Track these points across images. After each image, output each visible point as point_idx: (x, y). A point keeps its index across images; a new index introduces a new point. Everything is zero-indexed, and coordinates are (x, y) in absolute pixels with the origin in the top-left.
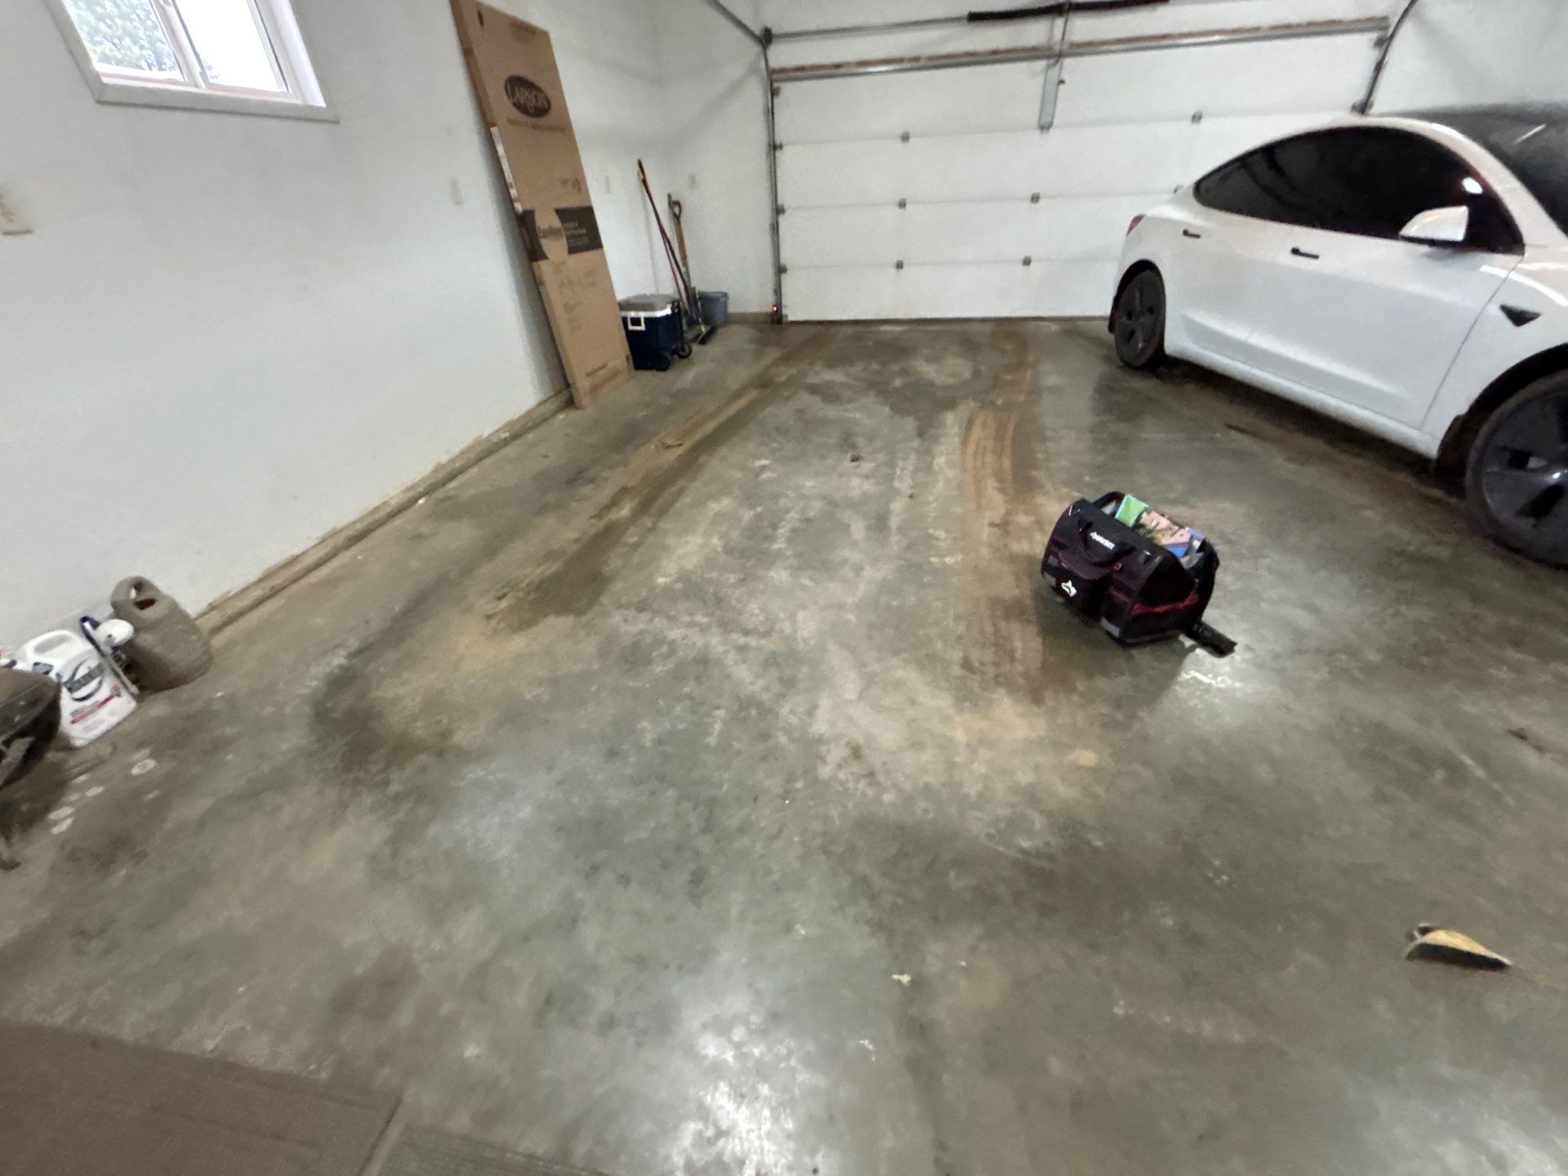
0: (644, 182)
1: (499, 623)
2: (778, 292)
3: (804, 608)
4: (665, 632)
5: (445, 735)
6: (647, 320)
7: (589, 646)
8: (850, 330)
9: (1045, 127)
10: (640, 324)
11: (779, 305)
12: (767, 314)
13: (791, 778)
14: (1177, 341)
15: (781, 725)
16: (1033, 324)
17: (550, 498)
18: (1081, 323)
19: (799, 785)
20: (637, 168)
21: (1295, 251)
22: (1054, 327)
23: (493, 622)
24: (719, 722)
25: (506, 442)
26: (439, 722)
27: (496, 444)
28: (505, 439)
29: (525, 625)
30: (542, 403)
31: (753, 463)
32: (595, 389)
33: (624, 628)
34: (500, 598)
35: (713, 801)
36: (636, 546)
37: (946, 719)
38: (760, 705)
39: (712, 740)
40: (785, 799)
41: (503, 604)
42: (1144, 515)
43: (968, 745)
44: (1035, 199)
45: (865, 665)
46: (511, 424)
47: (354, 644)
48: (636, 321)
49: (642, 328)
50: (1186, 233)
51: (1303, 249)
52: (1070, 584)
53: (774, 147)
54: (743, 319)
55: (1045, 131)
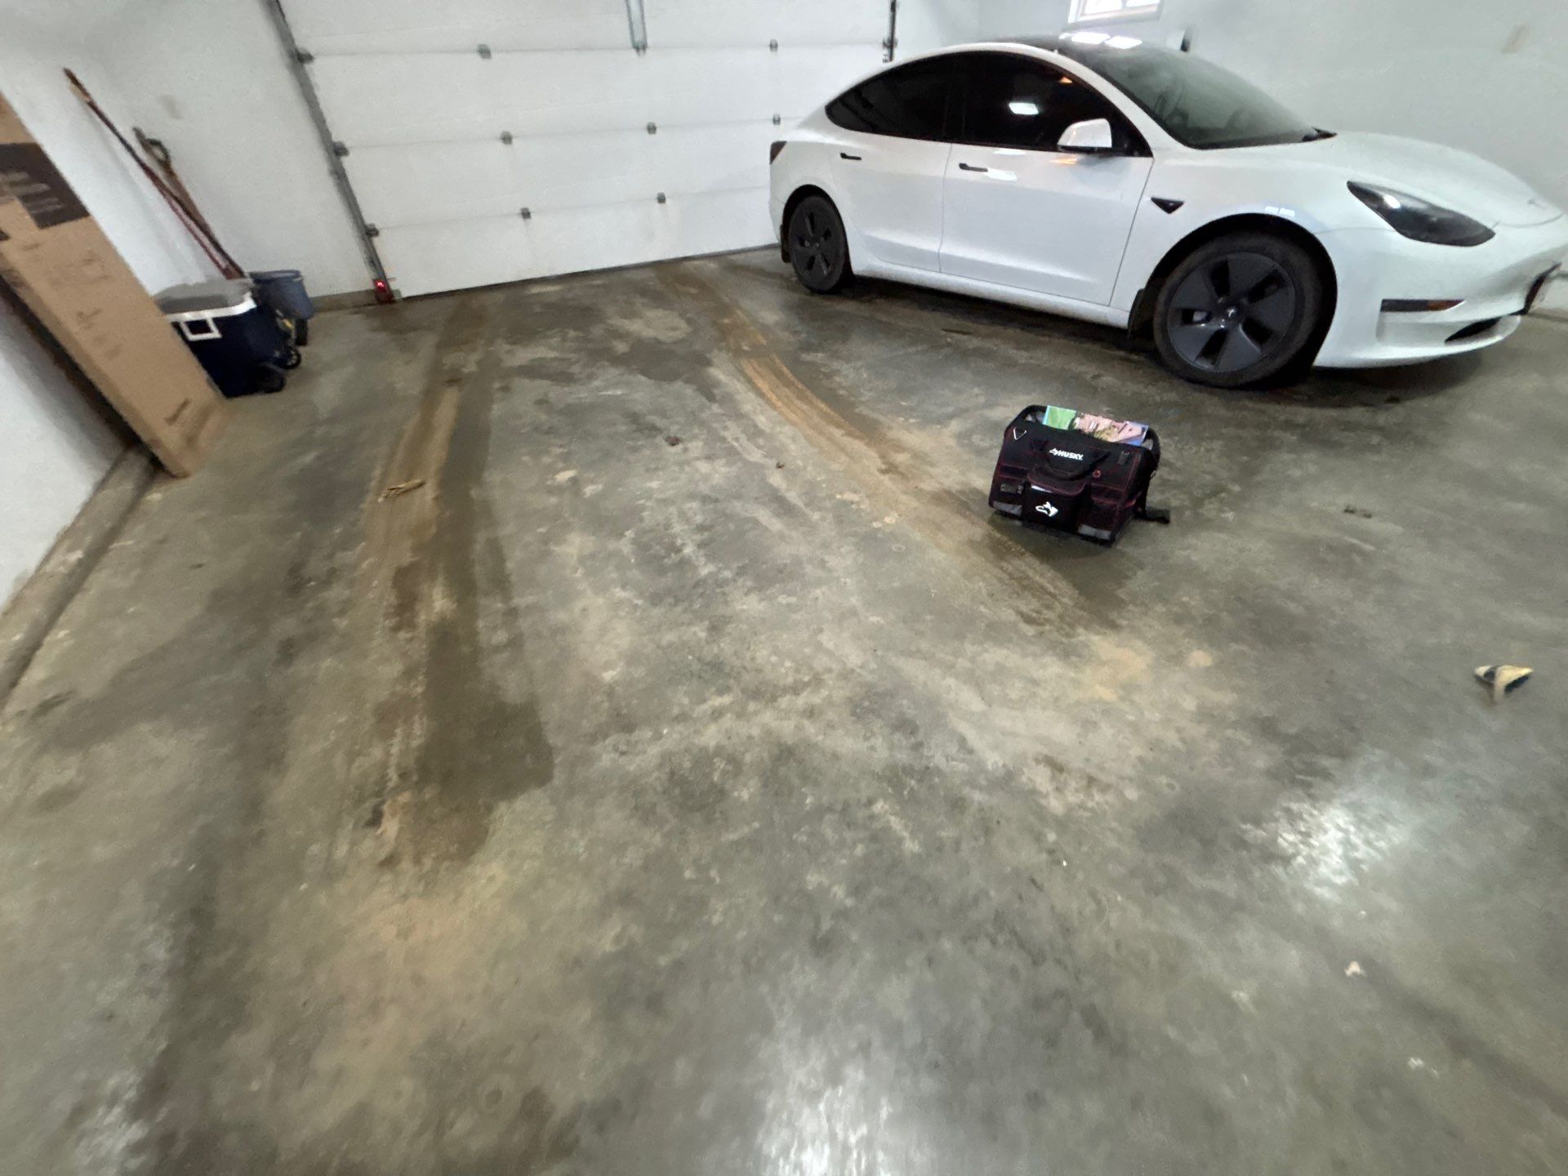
0: (92, 105)
1: (417, 861)
2: (374, 261)
3: (821, 631)
4: (696, 741)
5: (533, 1106)
6: (217, 320)
7: (612, 819)
8: (499, 297)
9: (640, 47)
10: (208, 330)
11: (381, 276)
12: (367, 292)
13: (1039, 838)
14: (863, 261)
15: (957, 781)
16: (686, 264)
17: (286, 626)
18: (733, 257)
19: (1052, 837)
20: (67, 83)
21: (963, 166)
22: (712, 265)
23: (406, 865)
24: (892, 818)
25: (85, 568)
26: (496, 1095)
27: (70, 575)
28: (80, 562)
29: (470, 844)
30: (101, 486)
31: (553, 479)
32: (191, 440)
33: (633, 765)
34: (376, 820)
35: (999, 918)
36: (515, 643)
37: (1077, 684)
38: (908, 771)
39: (911, 846)
40: (1059, 863)
41: (391, 827)
42: (1077, 421)
43: (1122, 699)
44: (652, 129)
45: (952, 666)
46: (67, 536)
47: (125, 1080)
48: (199, 326)
49: (215, 334)
50: (844, 156)
51: (970, 164)
52: (1048, 505)
53: (299, 59)
54: (335, 304)
55: (641, 51)
